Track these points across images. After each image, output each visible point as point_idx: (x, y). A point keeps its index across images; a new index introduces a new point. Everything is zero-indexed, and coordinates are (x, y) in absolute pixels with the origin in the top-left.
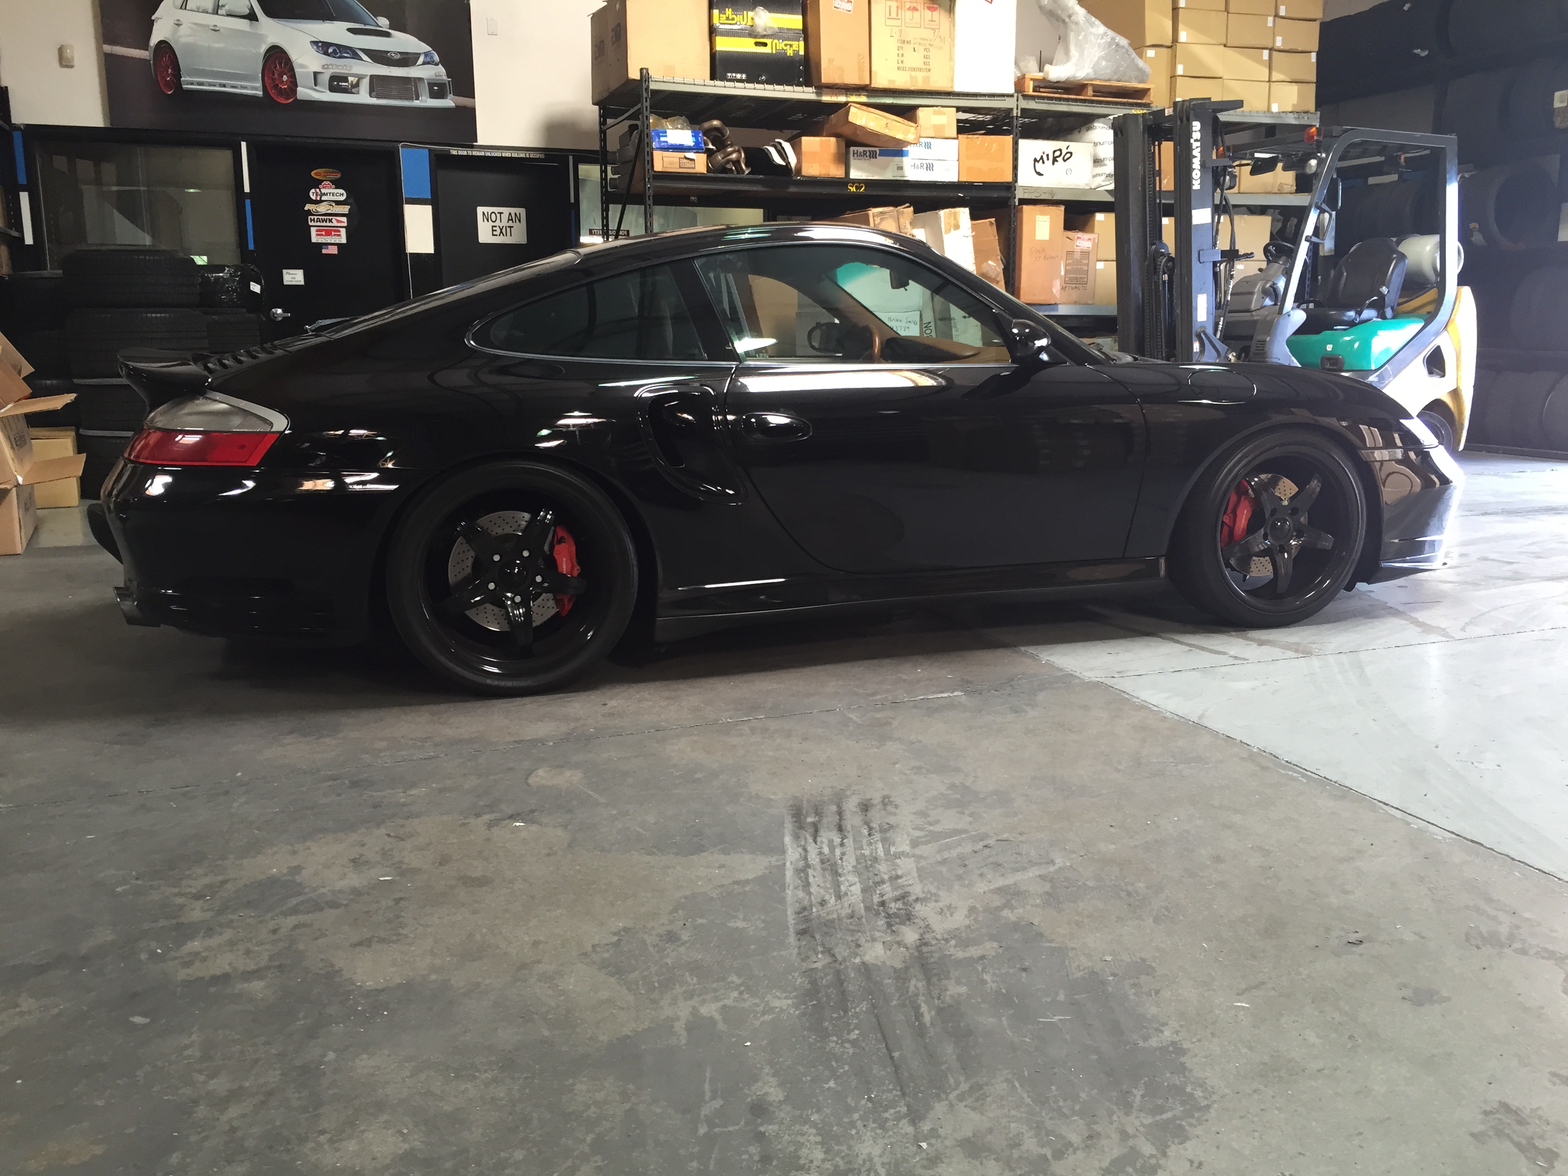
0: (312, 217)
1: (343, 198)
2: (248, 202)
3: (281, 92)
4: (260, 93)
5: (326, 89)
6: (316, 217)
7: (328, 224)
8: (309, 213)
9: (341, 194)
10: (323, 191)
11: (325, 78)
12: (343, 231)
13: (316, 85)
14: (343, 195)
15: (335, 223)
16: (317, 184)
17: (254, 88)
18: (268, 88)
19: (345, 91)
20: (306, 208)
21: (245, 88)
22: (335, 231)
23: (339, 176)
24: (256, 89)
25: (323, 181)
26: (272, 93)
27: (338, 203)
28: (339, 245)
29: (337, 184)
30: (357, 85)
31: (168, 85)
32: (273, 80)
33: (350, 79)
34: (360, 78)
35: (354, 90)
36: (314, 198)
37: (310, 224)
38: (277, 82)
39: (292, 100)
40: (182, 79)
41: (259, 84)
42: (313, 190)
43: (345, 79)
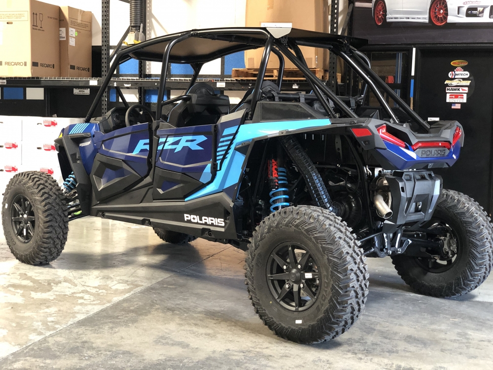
0: (448, 88)
1: (467, 77)
2: (412, 81)
3: (438, 19)
4: (427, 21)
5: (464, 15)
6: (450, 88)
7: (457, 91)
8: (447, 85)
9: (466, 74)
10: (456, 73)
11: (464, 10)
12: (465, 96)
13: (458, 14)
14: (467, 75)
15: (461, 91)
16: (453, 69)
17: (424, 18)
18: (432, 18)
19: (475, 16)
20: (445, 83)
21: (420, 18)
22: (460, 95)
23: (466, 64)
24: (425, 18)
25: (457, 67)
26: (434, 20)
27: (464, 79)
28: (462, 104)
29: (465, 68)
30: (483, 12)
31: (379, 20)
32: (435, 13)
33: (479, 9)
34: (485, 8)
35: (480, 15)
36: (450, 76)
37: (447, 91)
38: (437, 14)
39: (444, 23)
40: (387, 16)
41: (427, 16)
42: (451, 73)
43: (476, 9)
